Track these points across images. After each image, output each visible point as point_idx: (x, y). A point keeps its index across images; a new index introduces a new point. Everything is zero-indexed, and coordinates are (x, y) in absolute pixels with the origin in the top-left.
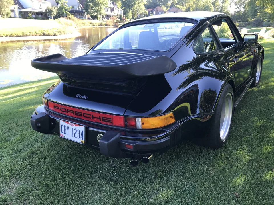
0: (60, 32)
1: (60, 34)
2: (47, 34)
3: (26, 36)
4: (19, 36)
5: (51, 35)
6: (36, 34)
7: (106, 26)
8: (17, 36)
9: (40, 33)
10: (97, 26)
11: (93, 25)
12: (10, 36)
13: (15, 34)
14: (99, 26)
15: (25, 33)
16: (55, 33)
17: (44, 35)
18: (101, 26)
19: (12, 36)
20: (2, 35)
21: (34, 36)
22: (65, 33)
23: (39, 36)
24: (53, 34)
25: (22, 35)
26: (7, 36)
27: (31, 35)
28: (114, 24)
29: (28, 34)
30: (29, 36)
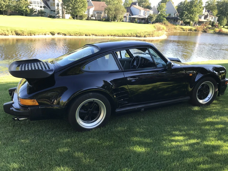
0: (149, 35)
1: (149, 36)
2: (139, 35)
3: (125, 36)
4: (119, 36)
5: (142, 37)
6: (132, 35)
7: (195, 31)
8: (118, 36)
9: (134, 34)
10: (186, 31)
11: (183, 30)
12: (114, 36)
13: (118, 35)
14: (189, 31)
15: (124, 34)
16: (145, 35)
17: (137, 36)
18: (191, 31)
19: (115, 36)
20: (109, 35)
21: (129, 37)
22: (153, 36)
23: (133, 37)
24: (144, 36)
25: (121, 35)
26: (112, 36)
27: (128, 36)
28: (204, 30)
29: (126, 35)
30: (126, 37)
